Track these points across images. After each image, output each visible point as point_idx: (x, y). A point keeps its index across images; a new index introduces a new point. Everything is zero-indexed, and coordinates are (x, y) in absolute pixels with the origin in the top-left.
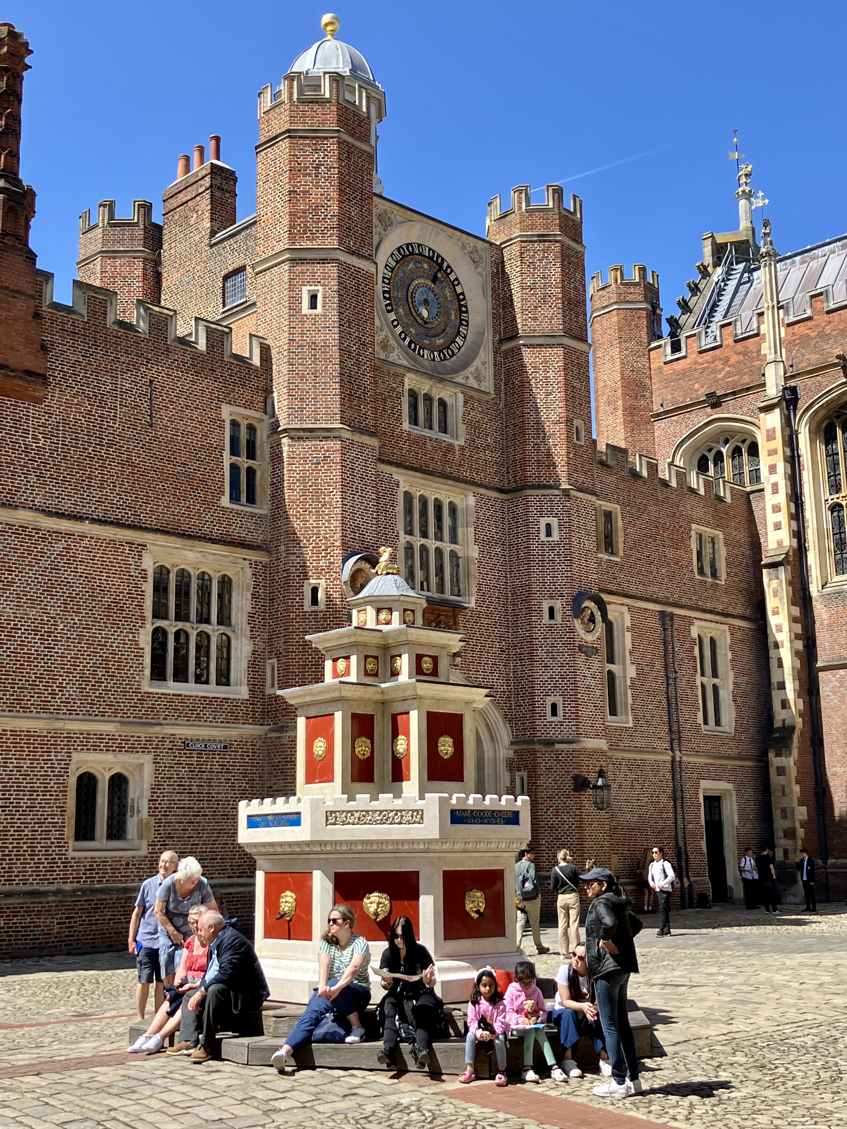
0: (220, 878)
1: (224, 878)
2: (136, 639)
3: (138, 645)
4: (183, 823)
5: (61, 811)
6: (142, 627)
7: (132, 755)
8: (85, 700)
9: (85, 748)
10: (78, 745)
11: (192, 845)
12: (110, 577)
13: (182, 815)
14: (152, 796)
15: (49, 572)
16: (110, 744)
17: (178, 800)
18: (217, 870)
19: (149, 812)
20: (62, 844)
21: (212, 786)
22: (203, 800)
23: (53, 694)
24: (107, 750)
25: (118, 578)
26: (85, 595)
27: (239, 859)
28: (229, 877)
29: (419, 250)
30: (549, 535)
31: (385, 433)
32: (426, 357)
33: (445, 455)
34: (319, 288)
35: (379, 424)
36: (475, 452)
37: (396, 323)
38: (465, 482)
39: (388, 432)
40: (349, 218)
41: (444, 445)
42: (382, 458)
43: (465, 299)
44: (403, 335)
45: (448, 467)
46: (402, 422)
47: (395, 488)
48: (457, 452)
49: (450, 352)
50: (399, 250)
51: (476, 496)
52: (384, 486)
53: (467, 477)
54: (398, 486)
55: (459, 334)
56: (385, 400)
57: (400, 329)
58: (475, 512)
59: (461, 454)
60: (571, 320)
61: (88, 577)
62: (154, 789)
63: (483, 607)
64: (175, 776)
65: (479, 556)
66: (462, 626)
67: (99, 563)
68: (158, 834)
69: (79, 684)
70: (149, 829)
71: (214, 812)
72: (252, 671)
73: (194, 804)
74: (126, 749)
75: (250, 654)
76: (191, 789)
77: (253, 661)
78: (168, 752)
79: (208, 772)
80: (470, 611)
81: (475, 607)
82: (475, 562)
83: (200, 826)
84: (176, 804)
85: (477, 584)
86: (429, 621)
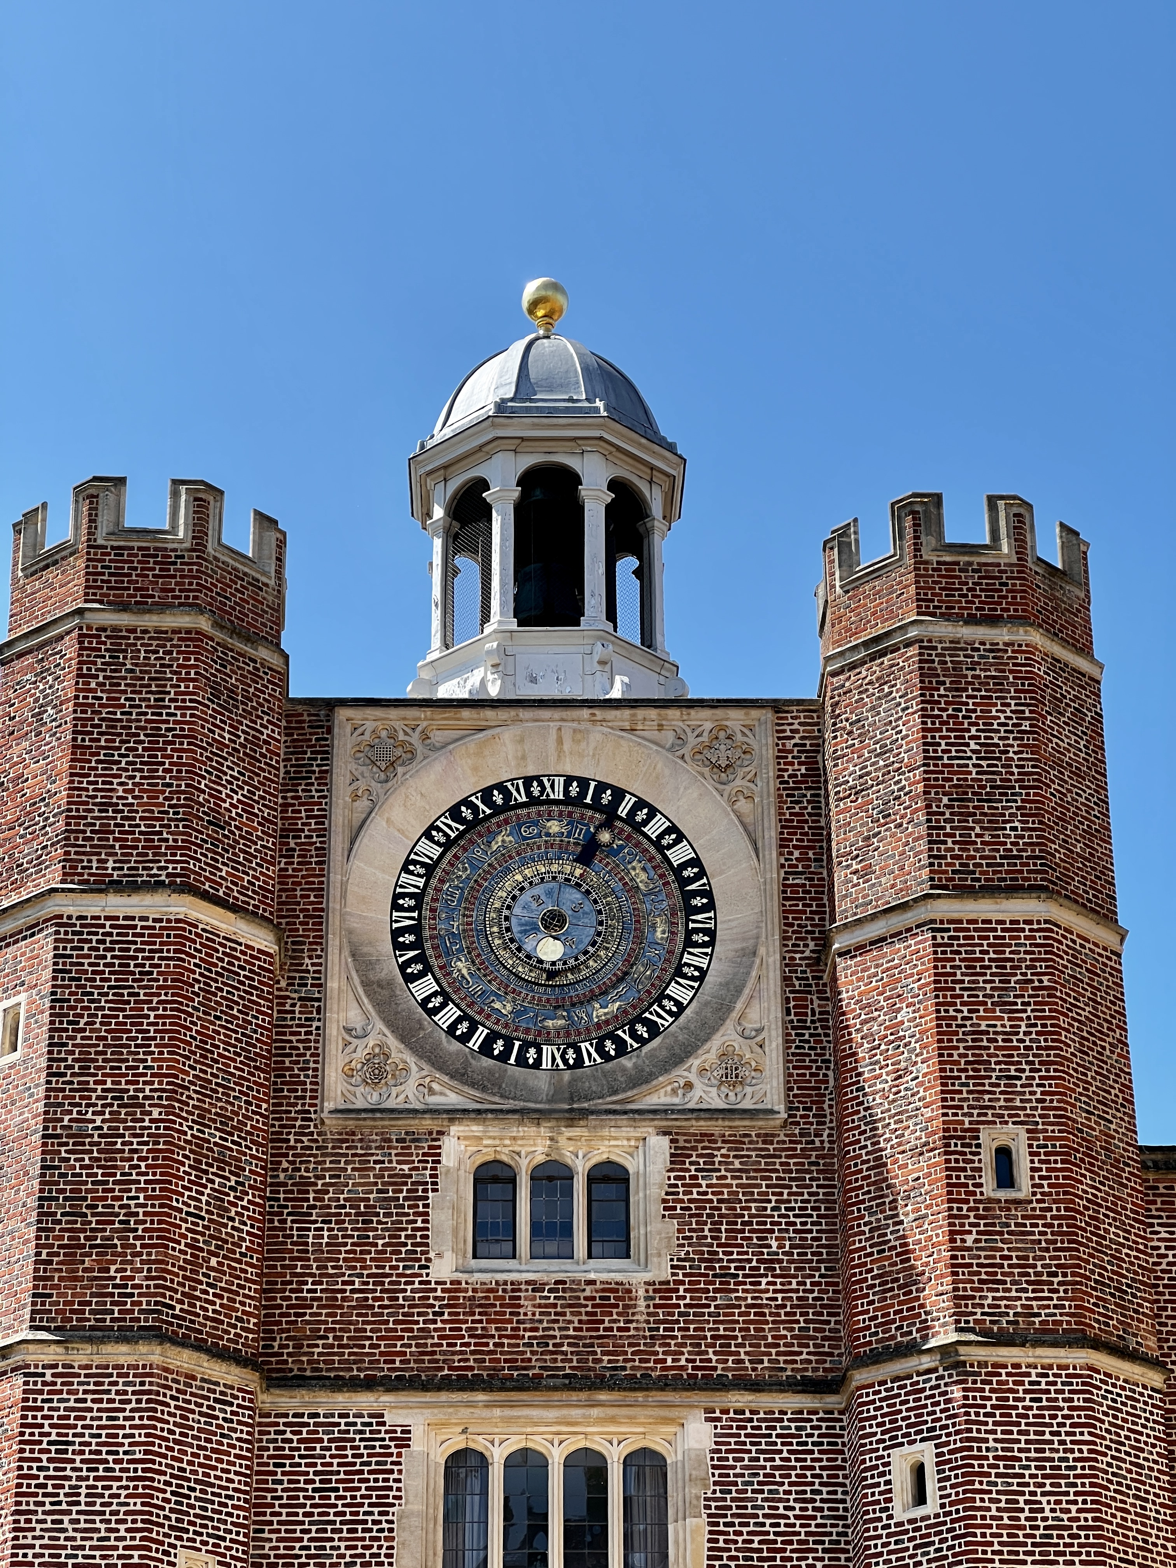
29: (529, 793)
30: (920, 1499)
31: (363, 1304)
32: (546, 1063)
33: (594, 1322)
34: (22, 998)
35: (344, 1283)
36: (716, 1291)
37: (436, 1002)
38: (665, 1384)
39: (375, 1299)
40: (103, 807)
41: (588, 1293)
42: (347, 1375)
43: (702, 873)
44: (463, 1028)
45: (604, 1353)
46: (428, 1260)
47: (394, 1450)
48: (642, 1303)
49: (641, 1030)
50: (454, 813)
51: (719, 1419)
52: (349, 1452)
53: (682, 1368)
54: (403, 1442)
55: (679, 972)
56: (367, 1217)
57: (451, 1013)
58: (714, 1467)
59: (656, 1306)
60: (965, 844)
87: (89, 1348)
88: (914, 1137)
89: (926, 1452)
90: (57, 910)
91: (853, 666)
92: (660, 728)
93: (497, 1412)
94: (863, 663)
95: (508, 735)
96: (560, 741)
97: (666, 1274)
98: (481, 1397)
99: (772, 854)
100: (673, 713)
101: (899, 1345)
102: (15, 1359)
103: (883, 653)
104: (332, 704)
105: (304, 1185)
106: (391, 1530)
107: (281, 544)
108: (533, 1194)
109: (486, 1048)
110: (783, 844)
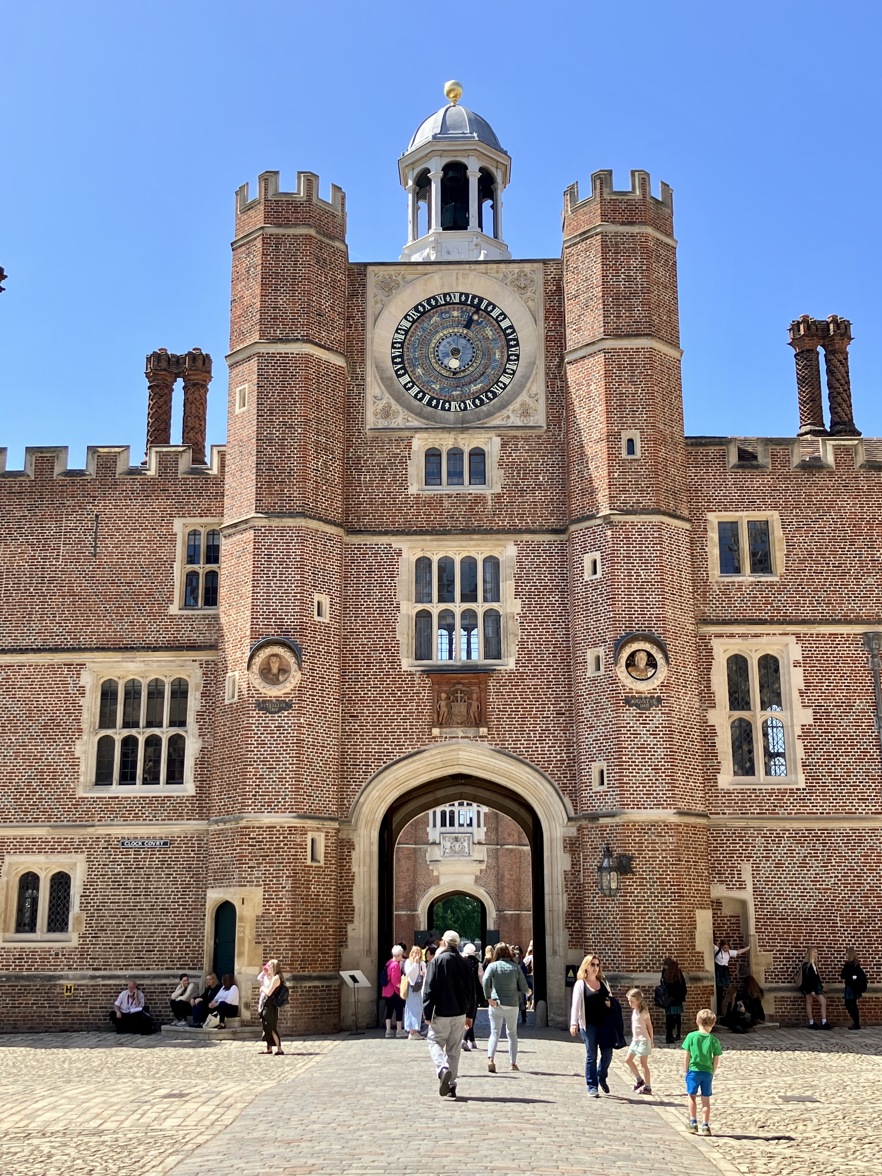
0: (158, 969)
1: (162, 969)
2: (72, 750)
3: (74, 755)
4: (117, 916)
6: (78, 739)
7: (64, 855)
8: (19, 808)
9: (18, 851)
10: (11, 849)
11: (126, 937)
12: (47, 698)
14: (85, 892)
16: (43, 846)
17: (112, 895)
18: (155, 961)
19: (80, 907)
21: (151, 881)
22: (140, 895)
24: (39, 852)
25: (55, 697)
26: (22, 717)
27: (179, 951)
28: (167, 969)
29: (445, 300)
30: (595, 572)
31: (383, 503)
32: (453, 409)
33: (471, 509)
34: (246, 386)
35: (375, 495)
36: (518, 496)
37: (410, 385)
38: (498, 532)
39: (387, 501)
40: (275, 308)
41: (469, 498)
42: (377, 530)
43: (514, 331)
44: (420, 395)
45: (475, 521)
46: (408, 486)
47: (396, 557)
48: (490, 501)
49: (490, 395)
50: (416, 308)
51: (519, 545)
52: (379, 558)
53: (505, 526)
54: (399, 554)
55: (505, 372)
56: (384, 470)
57: (416, 389)
58: (517, 562)
59: (495, 503)
60: (618, 317)
61: (25, 701)
62: (87, 885)
63: (528, 666)
64: (110, 873)
65: (522, 610)
66: (494, 692)
67: (37, 687)
68: (89, 927)
69: (14, 796)
70: (80, 923)
71: (152, 906)
72: (199, 768)
73: (130, 899)
74: (59, 850)
75: (198, 752)
76: (126, 885)
77: (202, 758)
78: (102, 851)
79: (147, 868)
80: (506, 673)
81: (515, 668)
82: (516, 618)
83: (135, 920)
84: (110, 899)
85: (519, 642)
86: (439, 692)
87: (277, 520)
88: (595, 436)
89: (597, 555)
90: (258, 351)
91: (574, 244)
92: (497, 272)
93: (435, 543)
94: (578, 243)
95: (437, 277)
96: (457, 278)
97: (499, 490)
98: (428, 537)
99: (541, 323)
100: (502, 266)
101: (588, 516)
102: (250, 524)
103: (587, 238)
104: (366, 265)
105: (359, 458)
106: (395, 586)
107: (343, 198)
108: (448, 460)
109: (429, 404)
110: (546, 318)
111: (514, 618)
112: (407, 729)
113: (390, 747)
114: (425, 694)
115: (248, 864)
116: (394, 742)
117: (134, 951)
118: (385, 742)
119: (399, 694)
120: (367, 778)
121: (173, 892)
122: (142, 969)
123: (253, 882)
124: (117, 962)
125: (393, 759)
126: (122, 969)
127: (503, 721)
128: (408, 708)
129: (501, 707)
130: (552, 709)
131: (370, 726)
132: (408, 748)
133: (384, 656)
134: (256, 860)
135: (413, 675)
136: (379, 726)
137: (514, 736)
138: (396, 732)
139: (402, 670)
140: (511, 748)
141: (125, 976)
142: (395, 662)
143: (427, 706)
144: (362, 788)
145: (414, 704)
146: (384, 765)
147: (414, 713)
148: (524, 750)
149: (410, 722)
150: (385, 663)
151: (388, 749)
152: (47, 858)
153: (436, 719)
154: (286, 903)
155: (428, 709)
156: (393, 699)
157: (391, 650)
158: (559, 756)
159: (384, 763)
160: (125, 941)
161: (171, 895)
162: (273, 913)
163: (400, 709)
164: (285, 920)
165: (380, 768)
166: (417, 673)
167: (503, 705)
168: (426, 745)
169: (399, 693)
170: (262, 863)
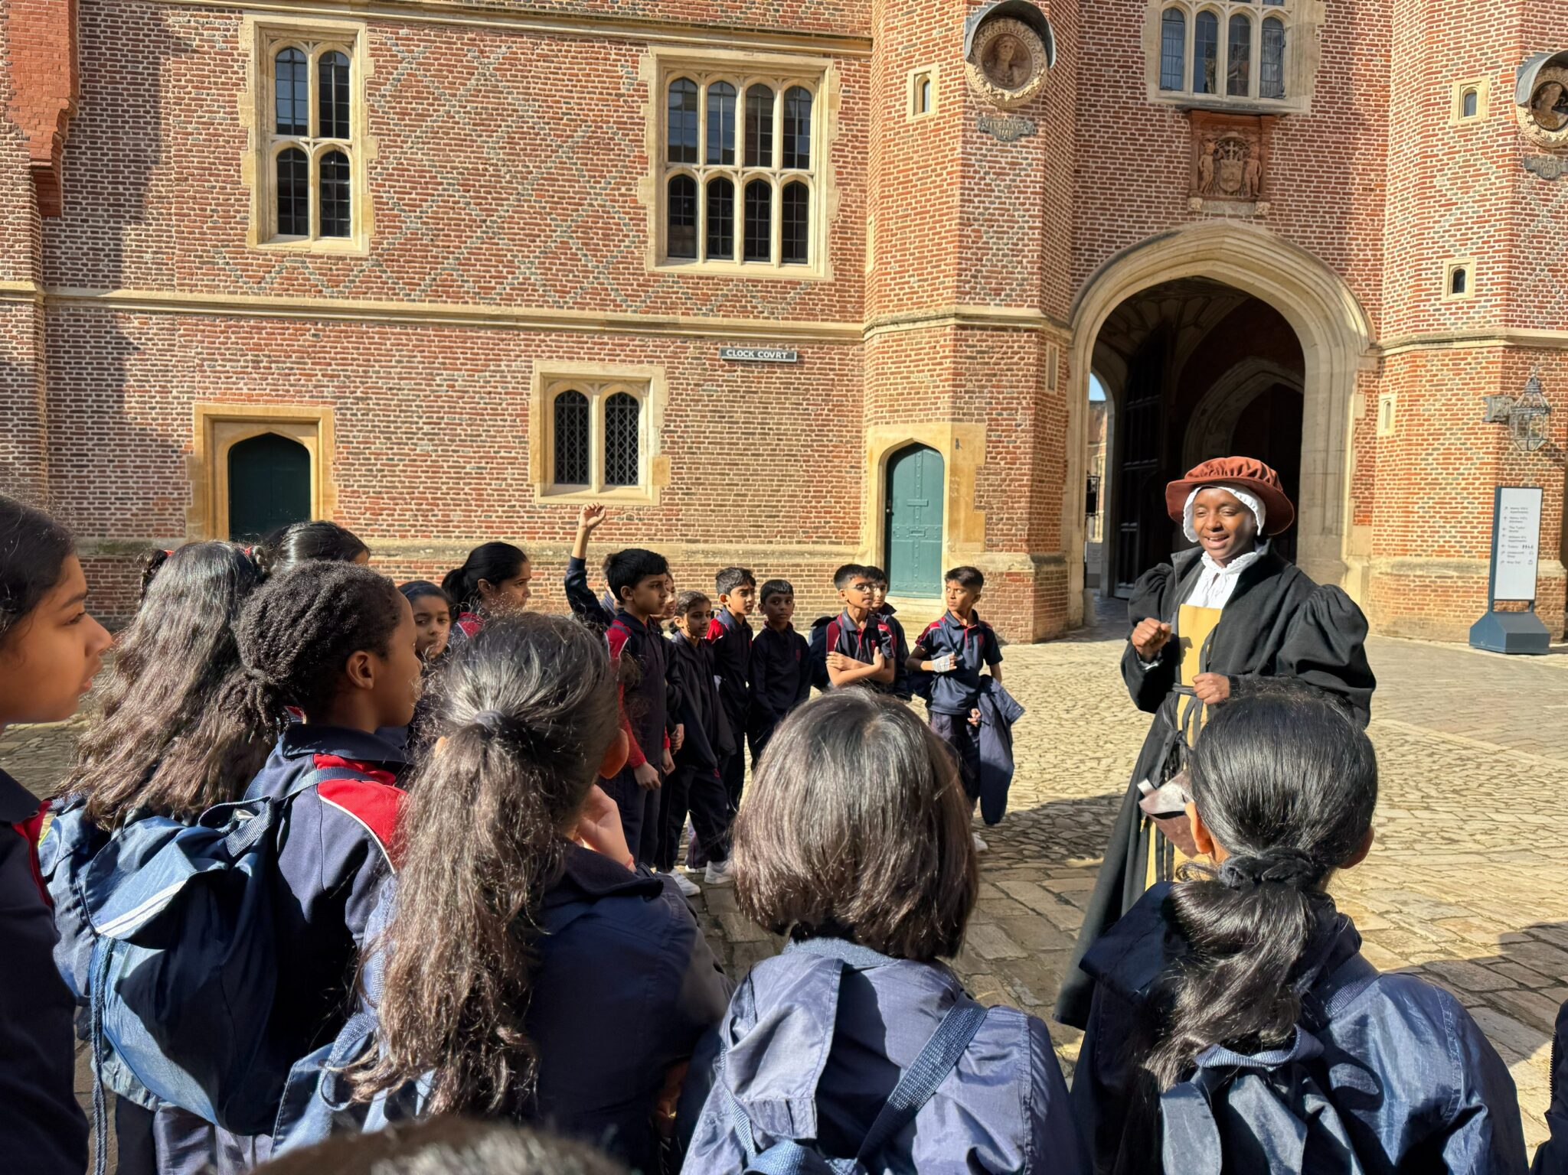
0: (784, 543)
1: (791, 543)
2: (633, 192)
3: (635, 201)
4: (720, 464)
5: (520, 443)
6: (642, 174)
7: (629, 366)
8: (551, 285)
9: (554, 355)
10: (543, 352)
11: (735, 495)
12: (585, 98)
13: (718, 454)
14: (666, 426)
15: (484, 97)
16: (596, 351)
17: (710, 432)
18: (780, 532)
19: (662, 447)
20: (525, 487)
21: (769, 413)
22: (754, 434)
23: (500, 277)
24: (589, 359)
25: (598, 99)
26: (544, 129)
27: (815, 517)
28: (799, 542)
61: (546, 101)
62: (671, 415)
63: (1329, 112)
64: (706, 398)
65: (1327, 21)
66: (1279, 149)
67: (566, 78)
68: (678, 479)
69: (539, 263)
70: (663, 471)
71: (772, 450)
72: (839, 238)
73: (738, 438)
74: (622, 357)
75: (835, 212)
76: (732, 417)
77: (842, 221)
78: (692, 364)
79: (763, 392)
80: (1297, 121)
81: (1310, 114)
82: (1317, 32)
83: (749, 470)
84: (708, 438)
85: (1319, 72)
86: (1202, 142)
111: (1314, 31)
112: (1151, 197)
113: (1126, 224)
114: (1180, 145)
115: (964, 386)
116: (1132, 216)
117: (748, 516)
118: (1120, 216)
119: (1141, 142)
120: (1091, 271)
121: (805, 430)
122: (762, 542)
123: (973, 414)
124: (723, 531)
125: (1129, 243)
126: (731, 542)
127: (1290, 196)
128: (1154, 164)
129: (1287, 172)
130: (1357, 181)
131: (1098, 188)
132: (1152, 228)
133: (1121, 77)
134: (977, 380)
135: (1162, 111)
136: (1111, 189)
137: (1303, 219)
138: (1136, 201)
139: (1147, 102)
140: (1299, 237)
141: (737, 551)
142: (1136, 87)
143: (1181, 163)
144: (1084, 284)
145: (1164, 159)
146: (1117, 252)
147: (1163, 172)
148: (1315, 241)
149: (1156, 187)
150: (1121, 87)
151: (1123, 227)
152: (604, 367)
153: (1195, 185)
154: (1022, 449)
155: (1184, 168)
156: (1132, 147)
157: (1132, 67)
158: (1361, 253)
159: (1117, 247)
160: (734, 501)
161: (801, 435)
162: (1002, 463)
163: (1141, 165)
164: (1020, 475)
165: (1112, 256)
166: (1170, 109)
167: (1290, 170)
168: (1178, 224)
169: (1142, 138)
170: (986, 387)
